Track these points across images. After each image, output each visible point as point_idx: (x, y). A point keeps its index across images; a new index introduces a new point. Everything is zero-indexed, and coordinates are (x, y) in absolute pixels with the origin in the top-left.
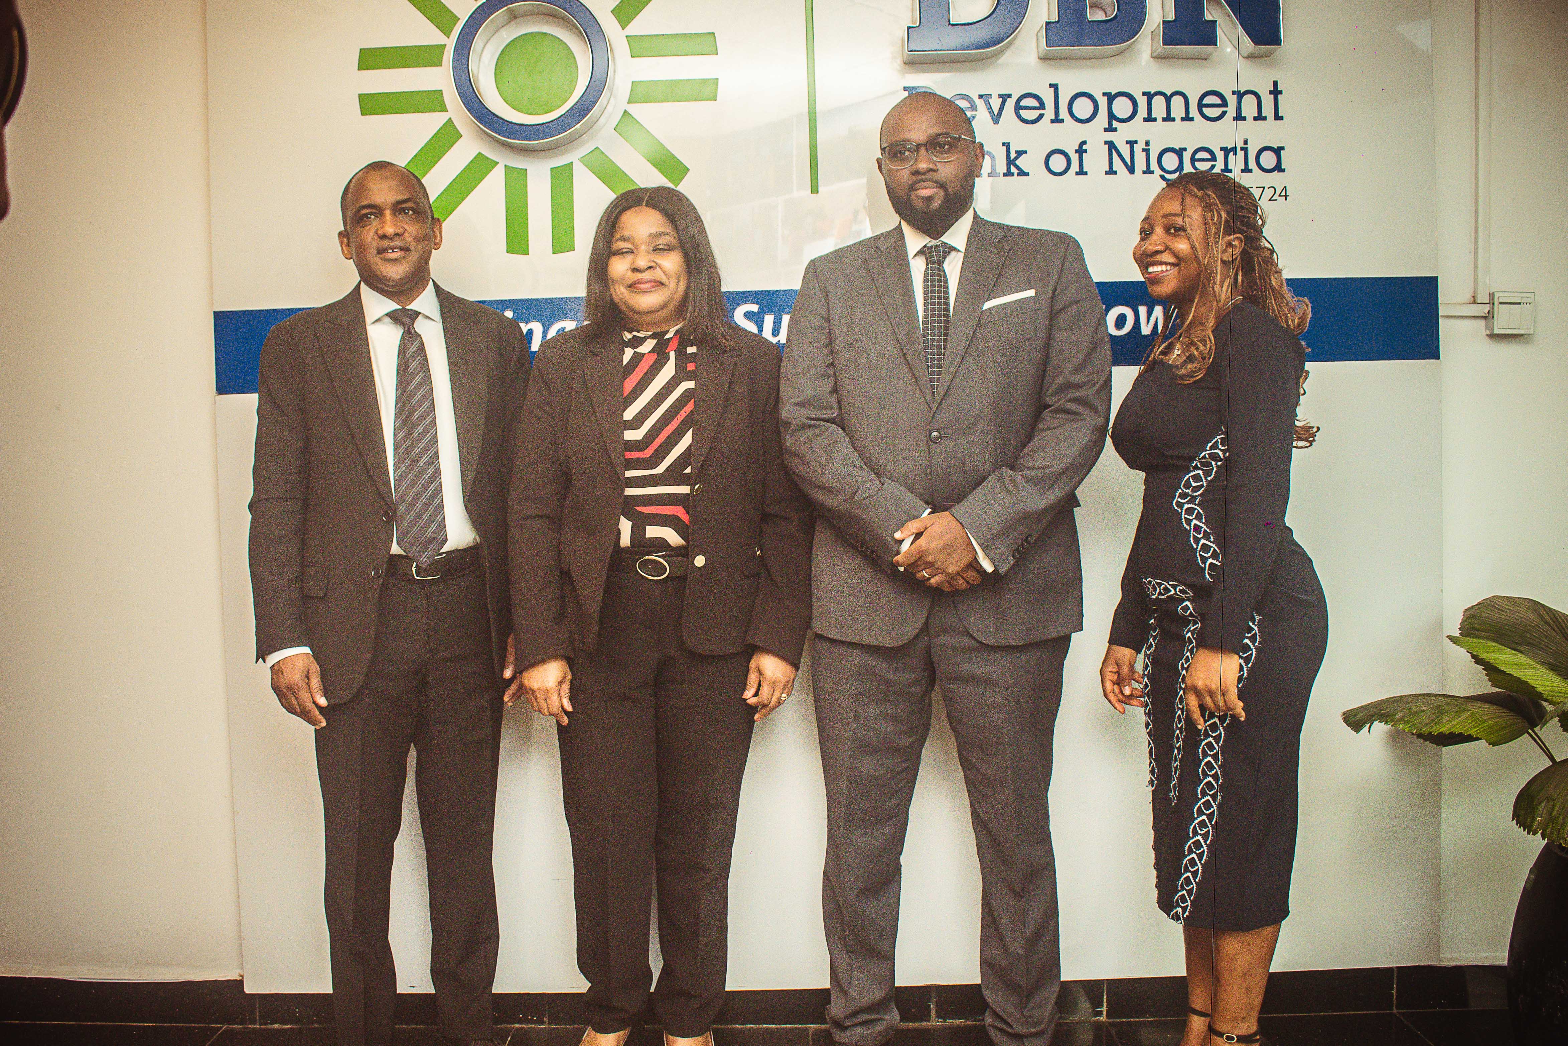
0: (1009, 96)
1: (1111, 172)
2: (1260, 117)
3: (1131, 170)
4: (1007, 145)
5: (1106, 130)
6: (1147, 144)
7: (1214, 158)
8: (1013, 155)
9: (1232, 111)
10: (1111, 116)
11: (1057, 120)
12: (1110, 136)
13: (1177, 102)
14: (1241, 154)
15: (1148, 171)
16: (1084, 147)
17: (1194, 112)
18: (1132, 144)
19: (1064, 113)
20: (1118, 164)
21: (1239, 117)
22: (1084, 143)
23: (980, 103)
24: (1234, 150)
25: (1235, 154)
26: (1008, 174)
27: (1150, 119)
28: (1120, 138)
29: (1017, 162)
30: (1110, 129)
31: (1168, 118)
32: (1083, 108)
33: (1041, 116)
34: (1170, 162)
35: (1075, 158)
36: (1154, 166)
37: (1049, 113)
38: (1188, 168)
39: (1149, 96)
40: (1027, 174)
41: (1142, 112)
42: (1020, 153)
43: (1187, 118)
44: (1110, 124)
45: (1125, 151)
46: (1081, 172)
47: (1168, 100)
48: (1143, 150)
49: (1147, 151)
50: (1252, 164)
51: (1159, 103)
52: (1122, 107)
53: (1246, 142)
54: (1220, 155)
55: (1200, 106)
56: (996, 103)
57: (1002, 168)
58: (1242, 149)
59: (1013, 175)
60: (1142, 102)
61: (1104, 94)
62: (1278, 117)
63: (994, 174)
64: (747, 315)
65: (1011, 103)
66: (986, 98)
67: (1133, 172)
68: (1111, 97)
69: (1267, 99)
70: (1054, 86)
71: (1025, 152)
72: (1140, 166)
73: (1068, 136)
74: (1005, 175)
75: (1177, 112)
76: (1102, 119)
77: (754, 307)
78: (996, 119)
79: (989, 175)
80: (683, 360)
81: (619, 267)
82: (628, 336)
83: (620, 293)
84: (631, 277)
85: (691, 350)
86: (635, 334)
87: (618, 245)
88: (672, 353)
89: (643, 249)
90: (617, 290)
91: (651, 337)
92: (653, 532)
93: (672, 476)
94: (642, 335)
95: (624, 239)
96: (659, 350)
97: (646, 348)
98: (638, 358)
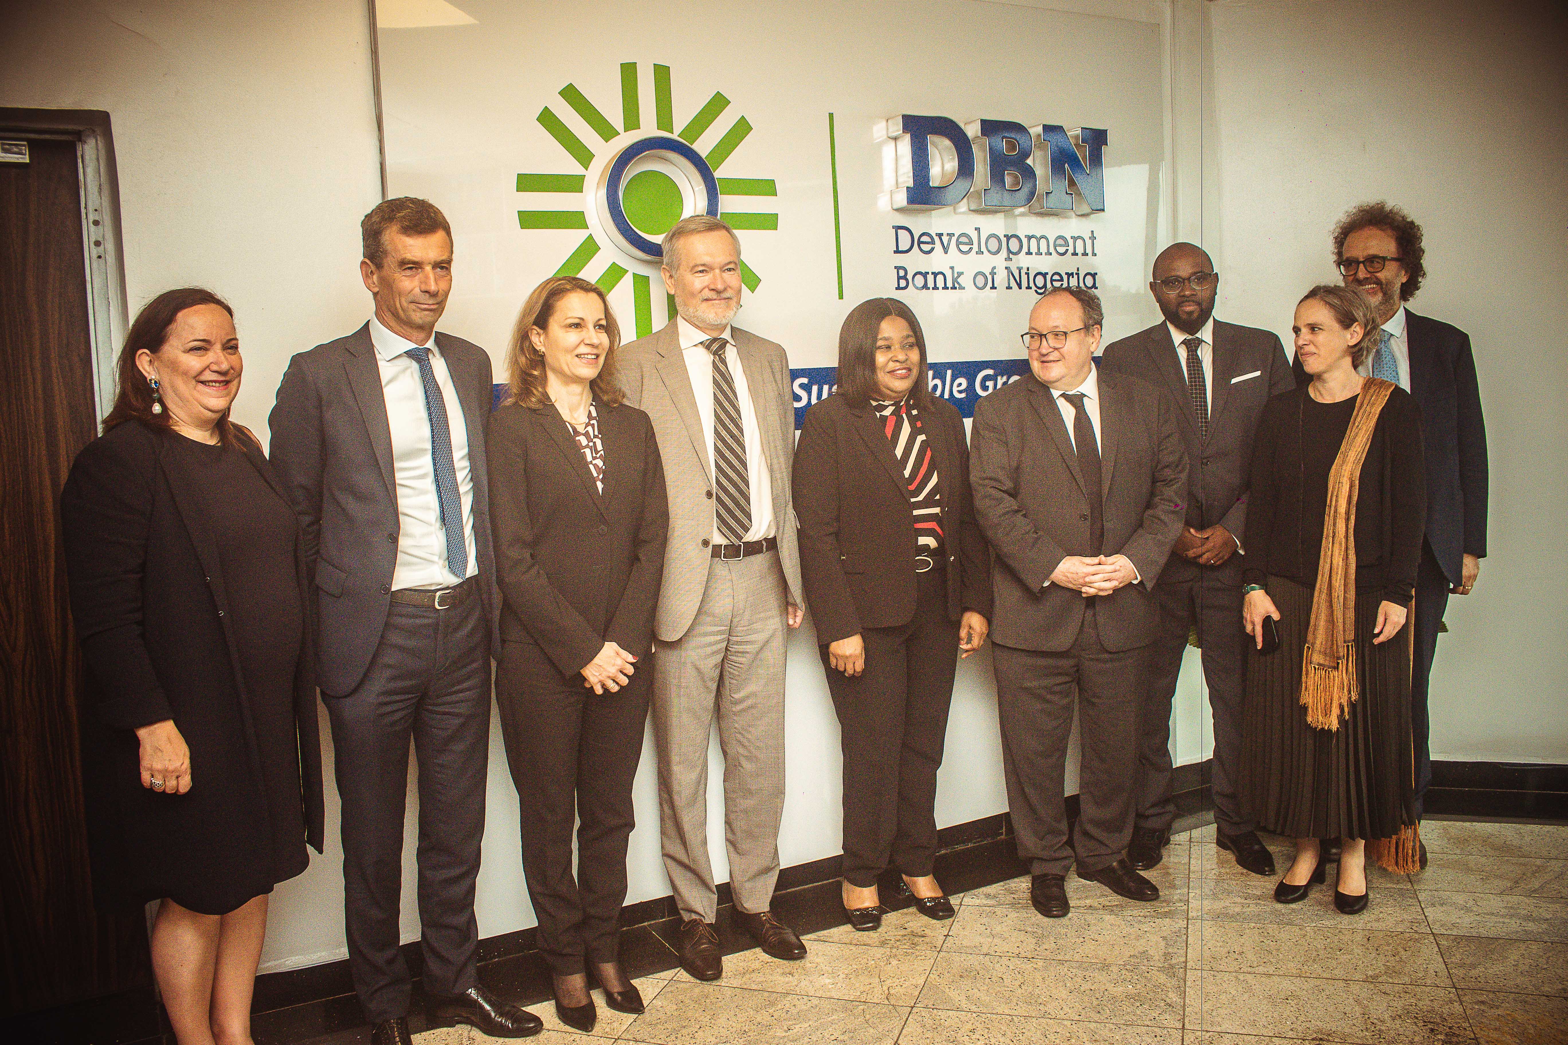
0: (953, 235)
1: (1009, 288)
2: (1085, 254)
3: (1020, 286)
4: (952, 268)
5: (1006, 260)
6: (1028, 269)
7: (1062, 280)
8: (956, 275)
9: (1071, 249)
10: (1009, 251)
11: (980, 252)
12: (1008, 264)
13: (1043, 242)
14: (1075, 277)
15: (1029, 288)
16: (995, 271)
17: (1052, 250)
18: (1020, 269)
19: (983, 249)
20: (1013, 284)
21: (1075, 253)
22: (994, 268)
23: (937, 239)
24: (1072, 274)
25: (1073, 277)
26: (954, 288)
27: (1029, 253)
28: (1013, 265)
29: (959, 280)
30: (1008, 259)
31: (1039, 253)
32: (993, 245)
33: (971, 249)
34: (1040, 281)
35: (989, 278)
36: (1032, 284)
37: (975, 247)
38: (1049, 285)
39: (1029, 238)
40: (964, 288)
41: (1025, 249)
42: (960, 274)
43: (1048, 253)
44: (1008, 255)
45: (1016, 273)
46: (993, 288)
47: (1039, 240)
49: (1027, 274)
51: (1034, 243)
52: (1014, 245)
53: (1078, 269)
54: (1065, 277)
55: (1055, 246)
56: (945, 239)
57: (949, 284)
58: (1076, 274)
59: (956, 288)
60: (1025, 241)
61: (1004, 236)
62: (1094, 255)
63: (945, 288)
64: (802, 386)
65: (954, 239)
66: (940, 235)
67: (1020, 288)
68: (1008, 238)
69: (1089, 243)
70: (978, 229)
71: (962, 273)
72: (1024, 284)
73: (986, 262)
74: (951, 288)
75: (1044, 249)
76: (1004, 253)
77: (805, 380)
78: (946, 250)
79: (943, 289)
80: (912, 420)
81: (881, 358)
82: (874, 403)
83: (883, 377)
84: (892, 365)
85: (915, 412)
86: (881, 402)
87: (880, 343)
88: (904, 415)
89: (897, 346)
90: (879, 376)
91: (892, 405)
92: (923, 540)
93: (928, 502)
94: (886, 403)
95: (886, 339)
96: (896, 413)
97: (887, 412)
98: (884, 419)
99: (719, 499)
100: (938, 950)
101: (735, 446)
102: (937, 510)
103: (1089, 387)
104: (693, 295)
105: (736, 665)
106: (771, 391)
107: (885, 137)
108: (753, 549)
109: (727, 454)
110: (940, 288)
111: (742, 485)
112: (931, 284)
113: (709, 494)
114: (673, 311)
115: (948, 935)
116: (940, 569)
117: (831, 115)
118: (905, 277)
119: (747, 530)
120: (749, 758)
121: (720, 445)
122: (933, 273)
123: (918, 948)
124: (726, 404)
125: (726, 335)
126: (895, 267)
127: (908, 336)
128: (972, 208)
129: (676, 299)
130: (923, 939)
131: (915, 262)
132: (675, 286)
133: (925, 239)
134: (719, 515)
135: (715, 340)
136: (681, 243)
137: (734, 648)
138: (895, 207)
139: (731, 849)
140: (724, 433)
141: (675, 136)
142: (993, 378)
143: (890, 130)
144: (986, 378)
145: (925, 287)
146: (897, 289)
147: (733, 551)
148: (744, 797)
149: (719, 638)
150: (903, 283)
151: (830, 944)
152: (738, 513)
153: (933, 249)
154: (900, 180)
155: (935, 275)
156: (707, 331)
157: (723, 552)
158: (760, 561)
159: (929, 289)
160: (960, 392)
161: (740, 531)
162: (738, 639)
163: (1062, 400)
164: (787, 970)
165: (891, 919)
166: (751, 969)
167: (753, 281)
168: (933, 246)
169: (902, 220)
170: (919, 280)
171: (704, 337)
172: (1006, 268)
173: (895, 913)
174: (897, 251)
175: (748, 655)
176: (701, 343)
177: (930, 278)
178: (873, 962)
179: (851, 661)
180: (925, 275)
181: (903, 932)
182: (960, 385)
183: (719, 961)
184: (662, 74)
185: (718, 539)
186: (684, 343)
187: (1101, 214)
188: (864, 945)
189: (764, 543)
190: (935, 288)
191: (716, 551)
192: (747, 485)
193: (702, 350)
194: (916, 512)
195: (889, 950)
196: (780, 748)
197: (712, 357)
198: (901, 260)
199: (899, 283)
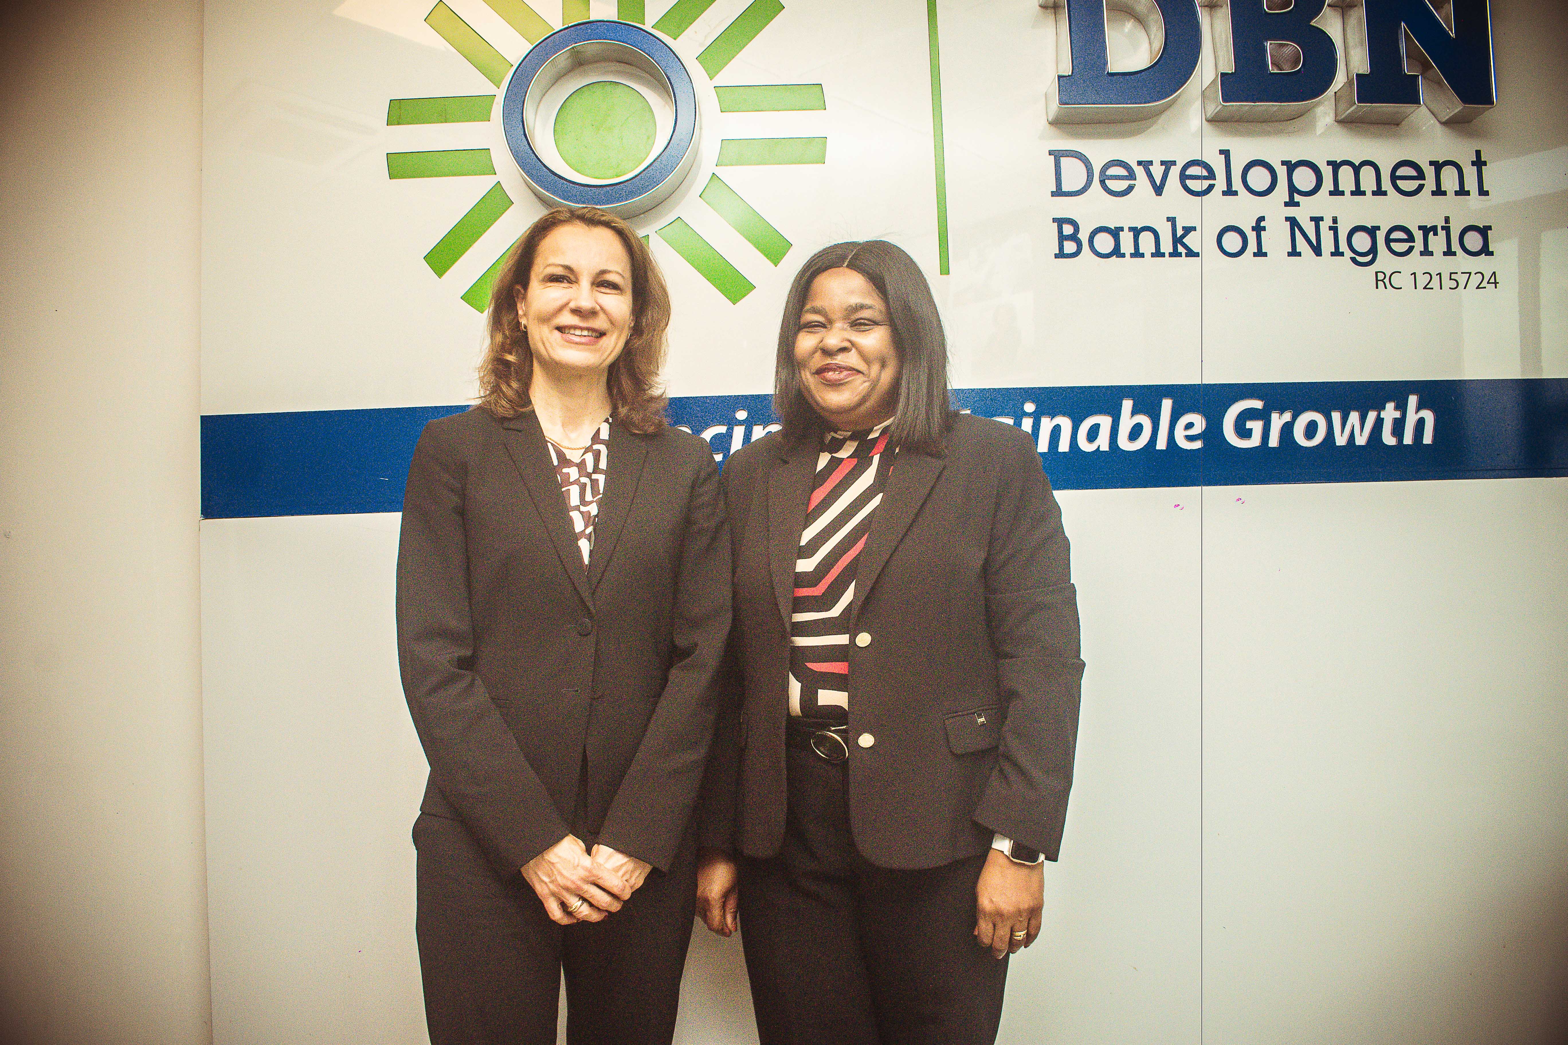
0: (1174, 163)
1: (1294, 253)
2: (1462, 192)
3: (1317, 251)
4: (1172, 220)
5: (1286, 204)
6: (1335, 220)
7: (1412, 239)
8: (1180, 232)
9: (1430, 183)
10: (1292, 189)
11: (1230, 192)
12: (1292, 212)
13: (1367, 174)
14: (1442, 234)
15: (1337, 253)
16: (1262, 224)
17: (1386, 185)
18: (1317, 220)
19: (1237, 185)
20: (1302, 245)
21: (1439, 192)
22: (1262, 219)
23: (1139, 171)
24: (1434, 229)
25: (1436, 234)
26: (1175, 254)
27: (1336, 192)
28: (1303, 213)
29: (1185, 240)
30: (1291, 203)
31: (1358, 192)
32: (1259, 178)
33: (1211, 186)
34: (1362, 242)
35: (1252, 237)
36: (1343, 247)
37: (1220, 184)
38: (1382, 248)
39: (1335, 166)
40: (1197, 255)
41: (1328, 184)
42: (1188, 230)
43: (1379, 192)
44: (1291, 197)
45: (1310, 229)
46: (1260, 253)
47: (1357, 170)
48: (1331, 228)
49: (1334, 229)
50: (1456, 247)
51: (1346, 174)
52: (1304, 179)
53: (1447, 220)
54: (1419, 235)
55: (1394, 178)
56: (1157, 171)
57: (1167, 246)
58: (1443, 228)
59: (1180, 255)
60: (1327, 172)
61: (1283, 163)
62: (1483, 193)
63: (1158, 254)
65: (1175, 171)
66: (1146, 165)
67: (1319, 254)
68: (1291, 167)
69: (1470, 172)
70: (1225, 153)
71: (1194, 229)
72: (1327, 246)
73: (1243, 210)
74: (1171, 255)
75: (1368, 184)
76: (1282, 191)
78: (1159, 190)
79: (1153, 255)
84: (819, 360)
87: (808, 317)
89: (839, 324)
110: (1148, 255)
112: (1127, 247)
118: (1074, 237)
122: (1131, 229)
126: (1054, 220)
128: (1210, 115)
131: (1094, 210)
133: (1115, 171)
138: (1052, 120)
142: (1263, 415)
144: (1248, 414)
145: (1116, 252)
146: (1057, 256)
150: (1070, 247)
153: (1130, 188)
155: (1136, 232)
159: (1123, 256)
160: (1190, 438)
168: (1132, 182)
169: (1067, 142)
170: (1105, 243)
172: (1287, 219)
174: (1058, 192)
177: (1126, 240)
180: (1115, 233)
182: (1189, 427)
190: (1137, 254)
198: (1065, 207)
199: (1061, 247)
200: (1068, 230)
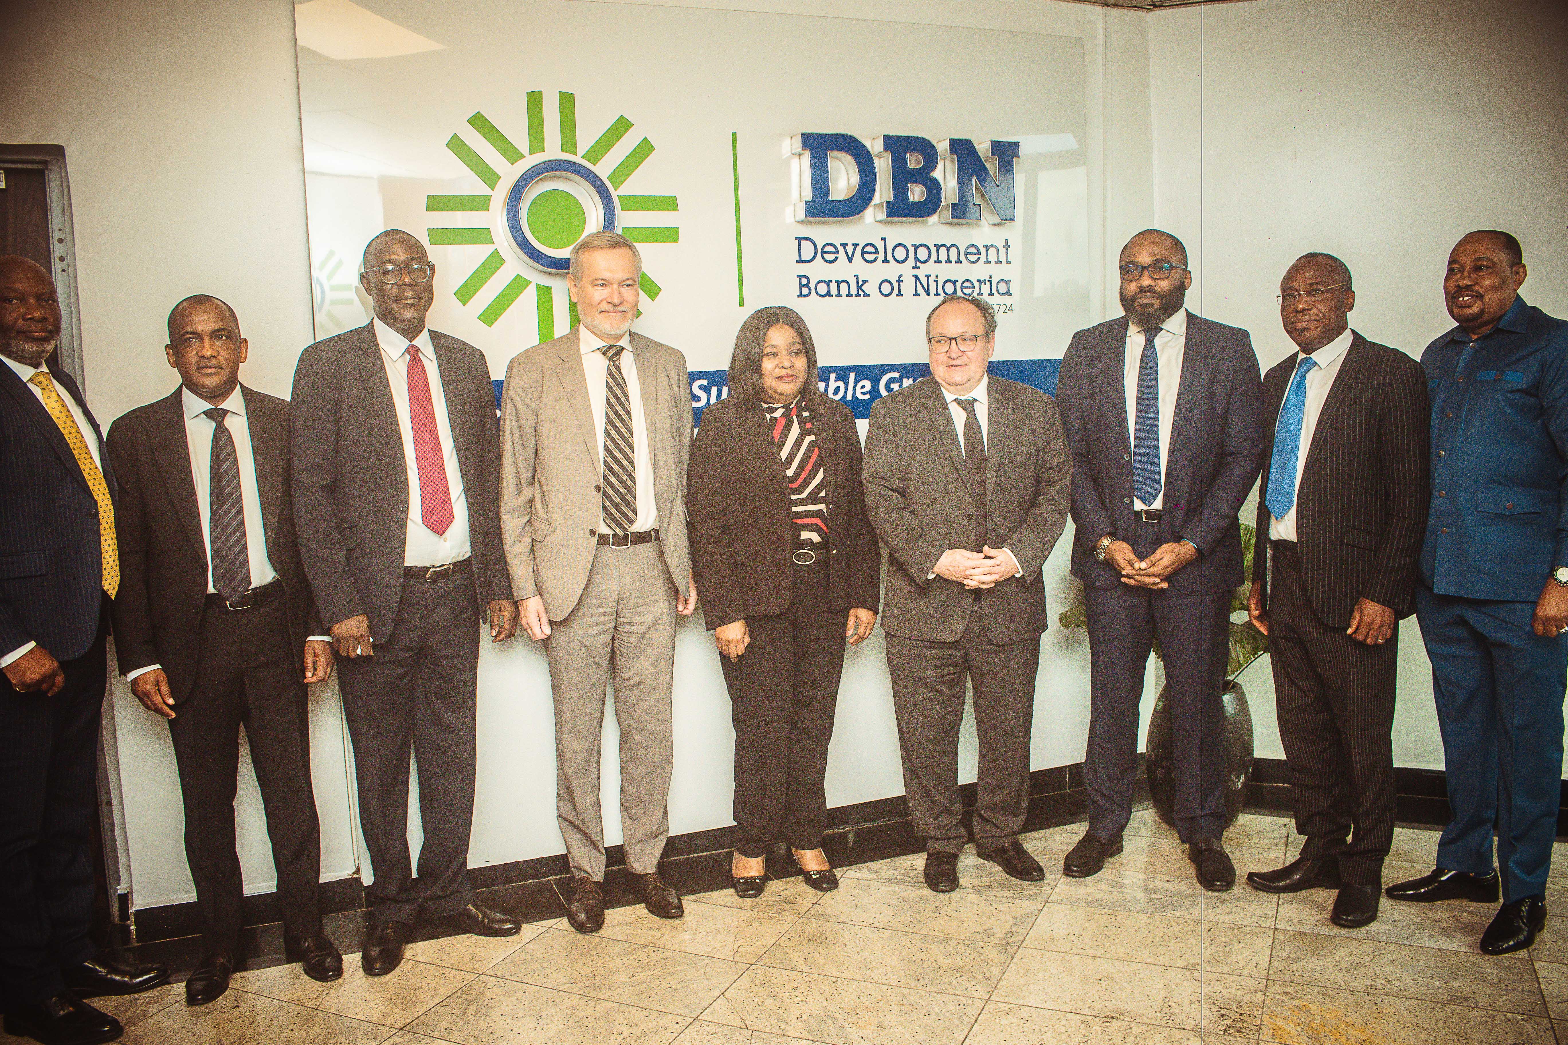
0: (858, 245)
1: (916, 294)
2: (999, 262)
3: (928, 293)
4: (856, 276)
5: (914, 268)
6: (937, 277)
7: (973, 286)
8: (860, 283)
9: (983, 257)
10: (917, 259)
11: (886, 261)
12: (916, 272)
13: (953, 251)
14: (988, 284)
15: (937, 294)
16: (901, 279)
17: (962, 258)
18: (928, 276)
19: (889, 257)
20: (920, 290)
21: (987, 261)
22: (901, 276)
23: (841, 249)
24: (985, 281)
25: (985, 284)
26: (858, 295)
27: (938, 261)
28: (921, 274)
29: (863, 288)
30: (916, 267)
31: (948, 261)
32: (900, 253)
33: (876, 258)
35: (896, 285)
36: (940, 291)
37: (881, 257)
39: (938, 247)
40: (869, 295)
41: (934, 257)
42: (865, 282)
43: (959, 261)
44: (916, 264)
45: (924, 281)
46: (900, 295)
47: (948, 249)
48: (934, 281)
49: (936, 281)
50: (994, 291)
51: (943, 250)
53: (991, 277)
54: (976, 285)
55: (966, 254)
56: (850, 249)
57: (854, 291)
58: (989, 280)
59: (860, 295)
60: (934, 250)
61: (913, 245)
62: (1008, 262)
63: (849, 295)
64: (701, 387)
65: (859, 249)
66: (844, 245)
67: (928, 294)
68: (916, 247)
69: (1002, 251)
70: (884, 239)
71: (867, 281)
72: (933, 291)
73: (892, 271)
74: (856, 296)
75: (953, 257)
76: (911, 261)
77: (705, 382)
78: (850, 260)
79: (847, 296)
80: (801, 421)
81: (768, 365)
82: (765, 406)
83: (769, 382)
84: (778, 372)
85: (806, 414)
86: (771, 405)
87: (768, 350)
88: (795, 417)
89: (784, 353)
90: (767, 380)
91: (782, 407)
92: (805, 535)
93: (813, 498)
94: (776, 406)
95: (772, 346)
96: (787, 415)
97: (778, 414)
98: (774, 421)
99: (605, 494)
100: (800, 916)
101: (623, 445)
102: (822, 507)
103: (980, 393)
104: (591, 305)
105: (626, 644)
106: (664, 394)
107: (790, 154)
108: (642, 538)
109: (616, 452)
110: (844, 296)
111: (628, 482)
112: (834, 291)
113: (598, 488)
114: (575, 319)
115: (816, 904)
116: (824, 563)
117: (734, 135)
118: (807, 286)
119: (632, 522)
120: (639, 731)
121: (610, 444)
122: (836, 281)
123: (783, 913)
124: (618, 407)
125: (624, 342)
126: (798, 276)
127: (795, 343)
128: (878, 219)
129: (578, 307)
130: (791, 905)
131: (818, 271)
132: (578, 295)
133: (828, 249)
134: (605, 509)
135: (611, 347)
136: (585, 257)
137: (622, 628)
138: (798, 219)
139: (624, 813)
140: (614, 433)
141: (578, 159)
142: (899, 381)
143: (794, 147)
144: (892, 381)
145: (829, 294)
146: (798, 296)
147: (621, 540)
148: (636, 766)
149: (607, 618)
150: (805, 291)
151: (705, 905)
152: (624, 507)
153: (836, 259)
154: (803, 194)
155: (839, 283)
156: (604, 339)
157: (611, 540)
158: (646, 550)
159: (832, 296)
160: (863, 393)
161: (624, 522)
162: (626, 620)
163: (955, 404)
164: (656, 926)
165: (773, 886)
166: (625, 923)
167: (653, 291)
168: (837, 255)
169: (805, 232)
170: (823, 288)
171: (602, 344)
173: (778, 881)
174: (800, 261)
175: (636, 636)
176: (599, 349)
177: (834, 286)
178: (737, 923)
179: (733, 644)
180: (828, 283)
181: (777, 898)
182: (863, 387)
183: (602, 915)
184: (567, 101)
185: (604, 530)
186: (583, 348)
187: (1012, 223)
188: (736, 907)
189: (653, 533)
190: (839, 295)
191: (603, 540)
192: (633, 480)
193: (599, 356)
194: (795, 509)
195: (756, 913)
196: (669, 722)
197: (608, 362)
198: (803, 269)
199: (801, 292)
200: (804, 281)
